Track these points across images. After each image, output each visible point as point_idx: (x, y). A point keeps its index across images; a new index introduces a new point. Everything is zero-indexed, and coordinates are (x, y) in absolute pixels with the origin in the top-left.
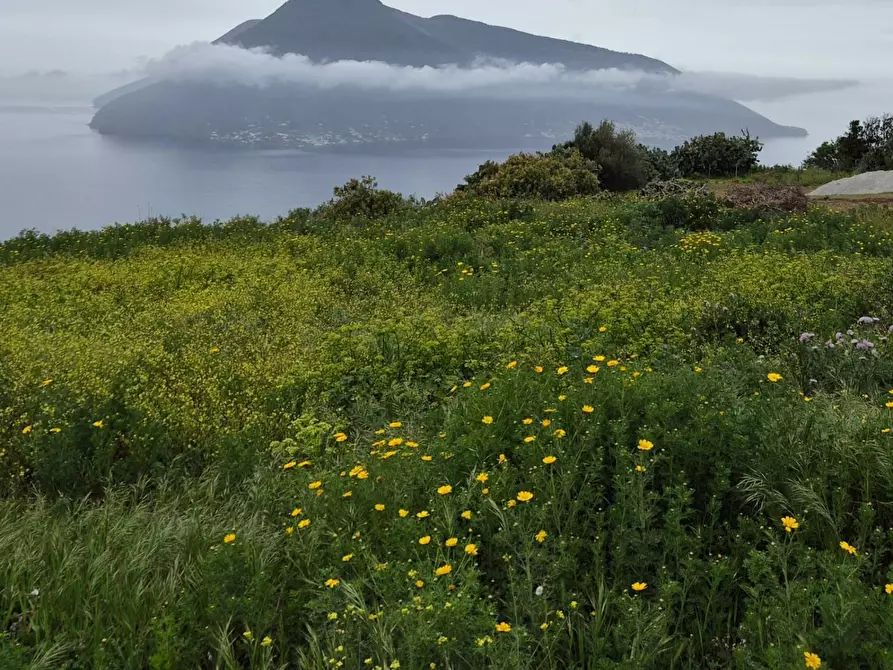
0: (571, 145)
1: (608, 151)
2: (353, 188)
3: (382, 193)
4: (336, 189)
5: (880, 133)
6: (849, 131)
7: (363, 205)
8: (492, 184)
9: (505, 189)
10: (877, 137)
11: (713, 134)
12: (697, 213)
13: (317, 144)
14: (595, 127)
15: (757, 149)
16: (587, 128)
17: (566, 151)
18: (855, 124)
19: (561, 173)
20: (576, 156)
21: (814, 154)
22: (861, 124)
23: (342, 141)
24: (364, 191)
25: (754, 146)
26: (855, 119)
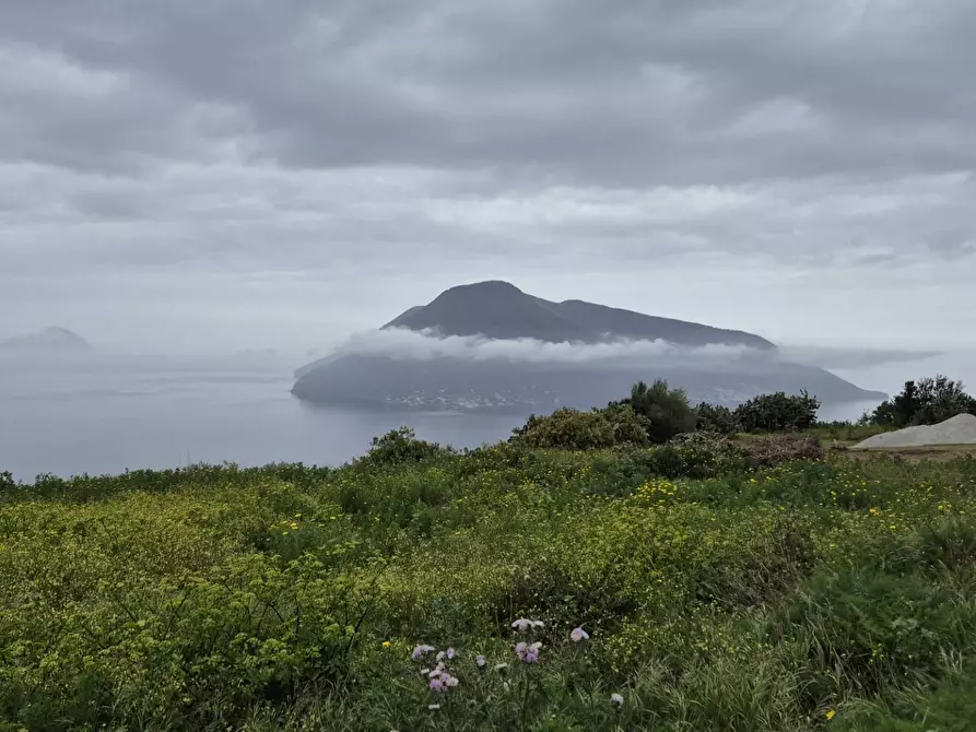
0: (627, 401)
1: (658, 407)
2: (392, 438)
3: (416, 443)
4: (375, 439)
5: (933, 393)
6: (904, 391)
7: (397, 454)
8: (533, 436)
9: (543, 440)
10: (931, 396)
11: (774, 394)
12: (692, 462)
13: (470, 406)
14: (649, 386)
15: (815, 407)
16: (642, 387)
17: (620, 407)
18: (910, 385)
19: (600, 426)
20: (628, 410)
21: (875, 412)
22: (915, 384)
23: (490, 404)
24: (401, 442)
25: (812, 404)
26: (910, 380)
